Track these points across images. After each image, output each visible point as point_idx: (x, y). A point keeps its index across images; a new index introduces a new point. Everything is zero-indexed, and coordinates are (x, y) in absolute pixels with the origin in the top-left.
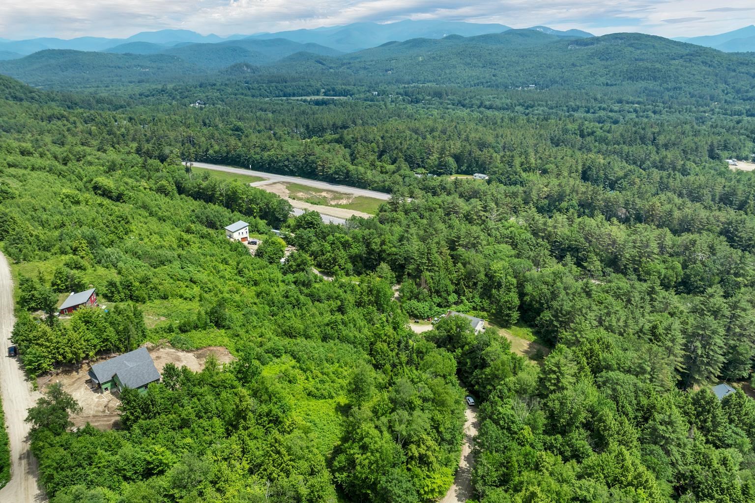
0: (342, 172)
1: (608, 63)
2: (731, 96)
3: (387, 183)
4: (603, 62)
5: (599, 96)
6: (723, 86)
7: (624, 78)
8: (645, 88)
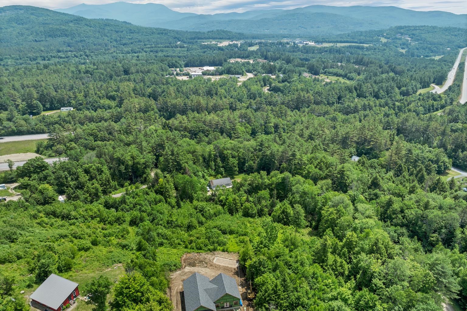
1: (27, 26)
2: (115, 43)
3: (14, 127)
4: (21, 26)
5: (42, 49)
6: (106, 38)
7: (45, 36)
8: (64, 42)
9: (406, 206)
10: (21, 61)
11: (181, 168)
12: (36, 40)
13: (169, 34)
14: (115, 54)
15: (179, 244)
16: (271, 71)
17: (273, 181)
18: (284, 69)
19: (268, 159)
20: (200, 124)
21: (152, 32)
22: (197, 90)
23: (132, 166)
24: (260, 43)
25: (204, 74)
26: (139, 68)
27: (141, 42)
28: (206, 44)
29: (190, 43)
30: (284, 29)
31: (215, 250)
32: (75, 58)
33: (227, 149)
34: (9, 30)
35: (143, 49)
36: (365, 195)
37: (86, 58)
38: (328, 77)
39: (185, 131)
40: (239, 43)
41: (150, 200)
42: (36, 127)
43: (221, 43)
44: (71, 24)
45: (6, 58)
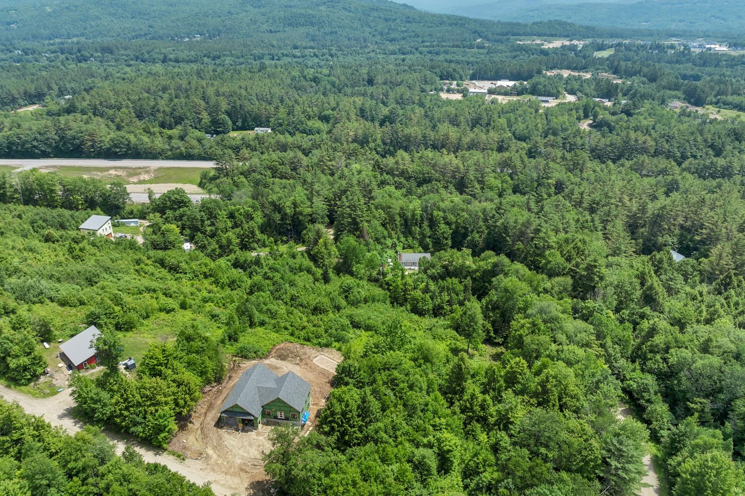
0: (123, 144)
1: (263, 10)
2: (378, 38)
3: (183, 149)
4: (257, 10)
5: (275, 43)
6: (368, 29)
7: (285, 24)
8: (307, 33)
9: (676, 341)
10: (241, 60)
11: (357, 229)
12: (271, 30)
13: (467, 26)
14: (372, 55)
15: (286, 328)
16: (609, 92)
17: (480, 267)
18: (633, 91)
19: (496, 233)
20: (426, 169)
21: (441, 21)
22: (456, 116)
23: (292, 217)
24: (619, 45)
25: (491, 92)
26: (389, 77)
27: (418, 37)
28: (521, 43)
29: (497, 41)
30: (680, 21)
31: (327, 345)
32: (315, 58)
33: (439, 209)
34: (241, 16)
35: (417, 49)
36: (623, 313)
37: (330, 58)
38: (719, 111)
39: (402, 176)
40: (580, 44)
41: (293, 266)
42: (211, 151)
43: (550, 42)
44: (322, 8)
45: (224, 55)
